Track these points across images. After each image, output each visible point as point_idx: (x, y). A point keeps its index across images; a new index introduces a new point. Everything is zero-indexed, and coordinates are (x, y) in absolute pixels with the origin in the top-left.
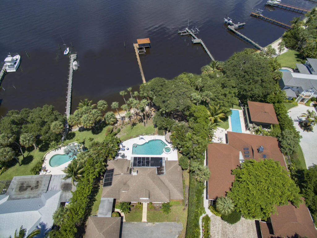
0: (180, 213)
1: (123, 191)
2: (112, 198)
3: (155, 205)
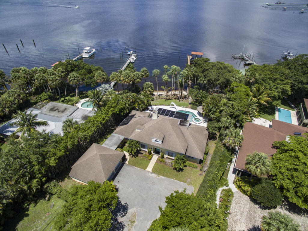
0: (194, 176)
1: (137, 130)
2: (123, 136)
3: (167, 160)
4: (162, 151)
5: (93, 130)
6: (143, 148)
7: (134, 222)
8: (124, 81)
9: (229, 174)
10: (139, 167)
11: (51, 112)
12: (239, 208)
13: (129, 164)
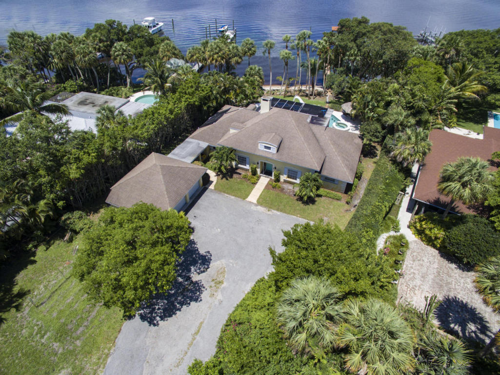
0: (335, 213)
1: (232, 131)
3: (286, 186)
4: (277, 168)
5: (152, 129)
6: (241, 164)
7: (221, 282)
8: (211, 58)
9: (400, 213)
10: (234, 196)
11: (80, 106)
12: (418, 267)
13: (215, 189)
